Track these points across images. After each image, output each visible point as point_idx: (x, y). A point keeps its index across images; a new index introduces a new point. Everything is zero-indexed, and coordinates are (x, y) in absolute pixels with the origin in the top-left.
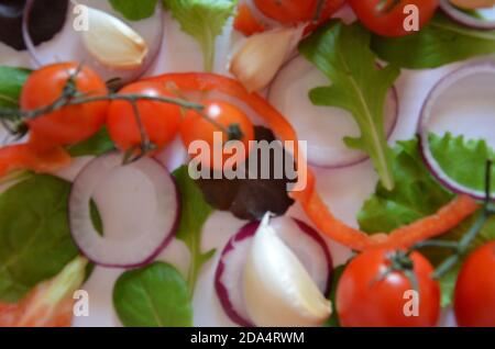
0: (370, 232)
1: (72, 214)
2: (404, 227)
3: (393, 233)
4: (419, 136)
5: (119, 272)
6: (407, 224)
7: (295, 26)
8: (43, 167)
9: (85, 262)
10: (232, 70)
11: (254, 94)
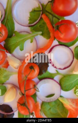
0: (50, 37)
1: (50, 101)
2: (49, 29)
3: (50, 32)
4: (29, 26)
5: (62, 90)
6: (48, 29)
7: (6, 55)
8: (40, 108)
9: (60, 97)
10: (17, 69)
11: (22, 63)
